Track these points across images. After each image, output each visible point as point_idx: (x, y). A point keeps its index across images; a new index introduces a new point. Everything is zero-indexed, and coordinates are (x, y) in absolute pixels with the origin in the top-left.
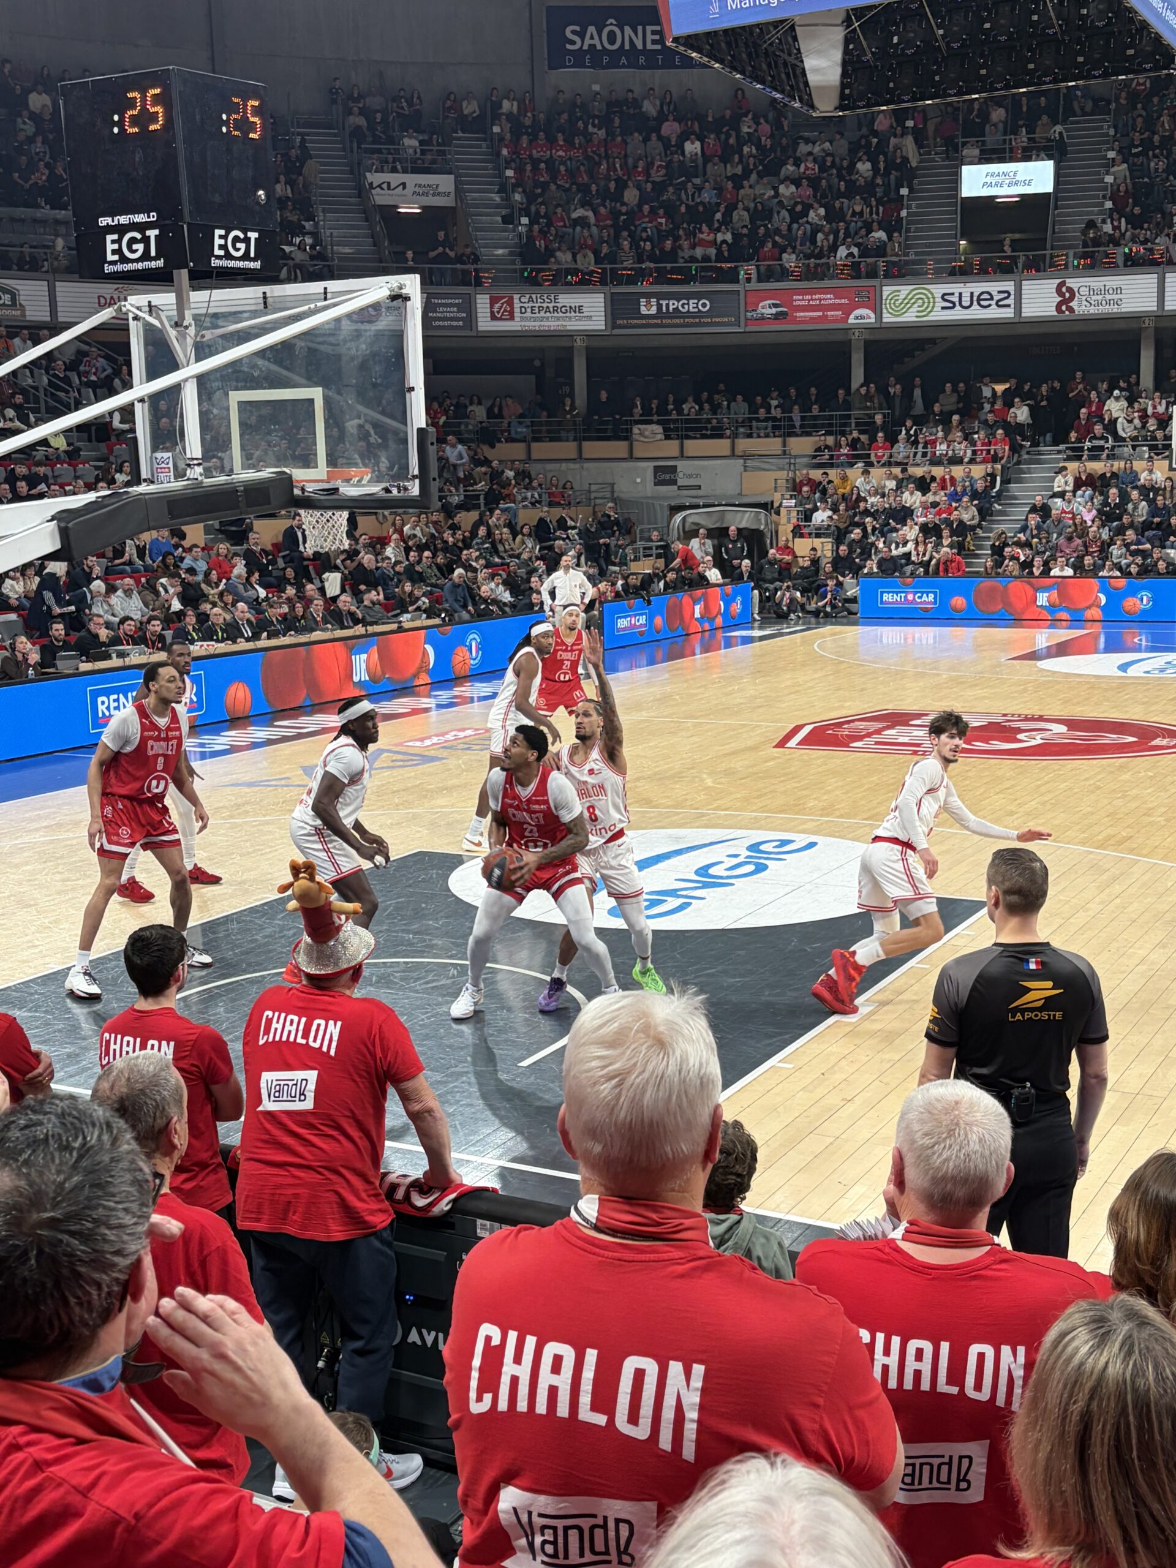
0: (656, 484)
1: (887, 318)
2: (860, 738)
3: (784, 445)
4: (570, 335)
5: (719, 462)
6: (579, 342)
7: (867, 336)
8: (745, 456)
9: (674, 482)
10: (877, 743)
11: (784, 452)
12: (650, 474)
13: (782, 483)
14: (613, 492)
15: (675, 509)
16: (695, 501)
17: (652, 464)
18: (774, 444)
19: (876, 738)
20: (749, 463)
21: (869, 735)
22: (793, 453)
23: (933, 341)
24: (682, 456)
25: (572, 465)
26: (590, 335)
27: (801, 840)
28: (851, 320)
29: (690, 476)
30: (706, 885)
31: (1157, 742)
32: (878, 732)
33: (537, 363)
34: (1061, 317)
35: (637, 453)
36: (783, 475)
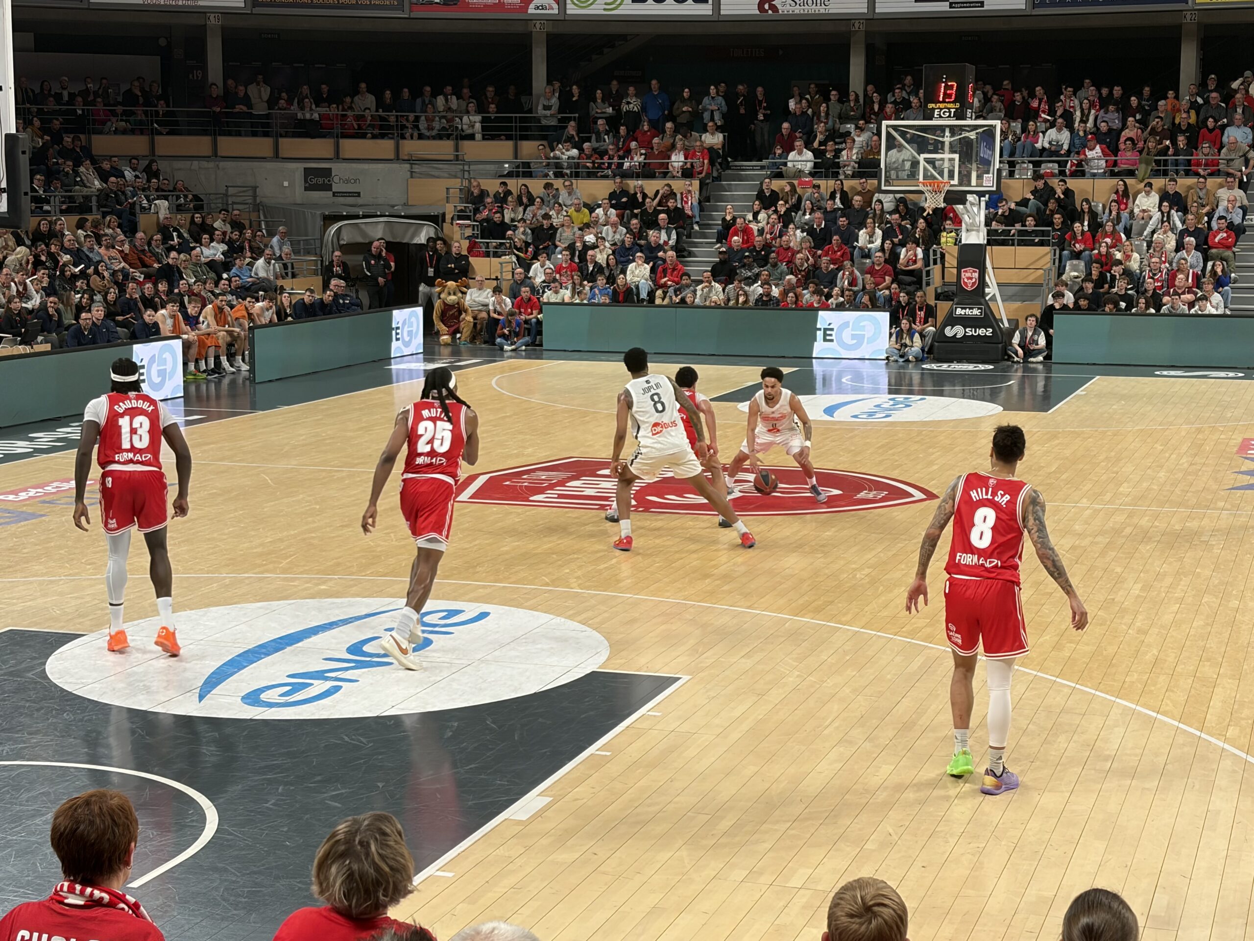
0: (306, 189)
1: (572, 10)
2: (541, 491)
3: (457, 151)
4: (204, 12)
5: (380, 166)
6: (213, 20)
7: (549, 28)
8: (411, 161)
9: (328, 188)
10: (560, 496)
11: (457, 158)
12: (299, 177)
13: (455, 193)
14: (255, 196)
15: (330, 219)
16: (353, 211)
17: (301, 166)
18: (445, 148)
19: (560, 490)
20: (416, 168)
21: (551, 487)
22: (467, 158)
23: (623, 37)
24: (337, 157)
25: (205, 164)
26: (226, 13)
27: (471, 609)
28: (531, 10)
29: (347, 181)
30: (360, 665)
31: (862, 495)
32: (562, 483)
33: (163, 42)
34: (764, 16)
35: (283, 153)
36: (456, 183)
